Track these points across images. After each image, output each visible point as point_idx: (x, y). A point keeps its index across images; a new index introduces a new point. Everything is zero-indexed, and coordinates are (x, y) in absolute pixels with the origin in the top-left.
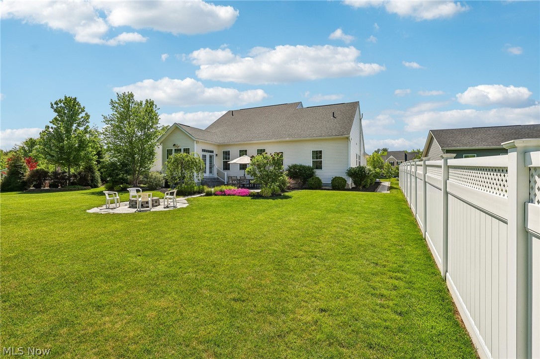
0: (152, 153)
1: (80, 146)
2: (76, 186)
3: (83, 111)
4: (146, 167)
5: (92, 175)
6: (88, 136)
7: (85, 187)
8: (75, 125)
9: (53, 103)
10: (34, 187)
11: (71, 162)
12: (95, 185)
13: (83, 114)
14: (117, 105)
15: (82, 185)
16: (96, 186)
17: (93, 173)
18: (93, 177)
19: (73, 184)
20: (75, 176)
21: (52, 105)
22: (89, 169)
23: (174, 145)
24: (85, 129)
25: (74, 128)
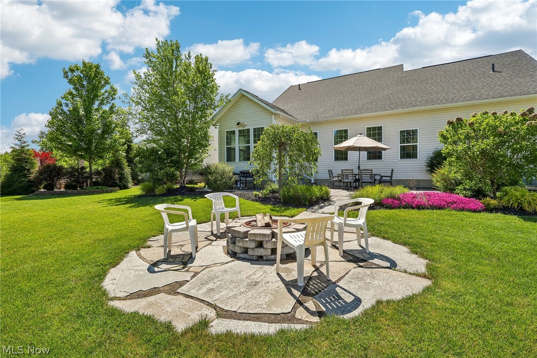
0: (206, 137)
1: (104, 132)
2: (100, 187)
3: (107, 82)
4: (196, 159)
5: (121, 171)
6: (114, 116)
7: (111, 188)
8: (97, 103)
9: (67, 69)
10: (44, 188)
11: (93, 154)
12: (124, 185)
13: (108, 87)
14: (154, 60)
15: (107, 185)
16: (126, 187)
17: (122, 169)
18: (122, 175)
19: (96, 184)
20: (98, 173)
21: (66, 73)
22: (117, 163)
23: (238, 124)
24: (111, 108)
25: (95, 106)
